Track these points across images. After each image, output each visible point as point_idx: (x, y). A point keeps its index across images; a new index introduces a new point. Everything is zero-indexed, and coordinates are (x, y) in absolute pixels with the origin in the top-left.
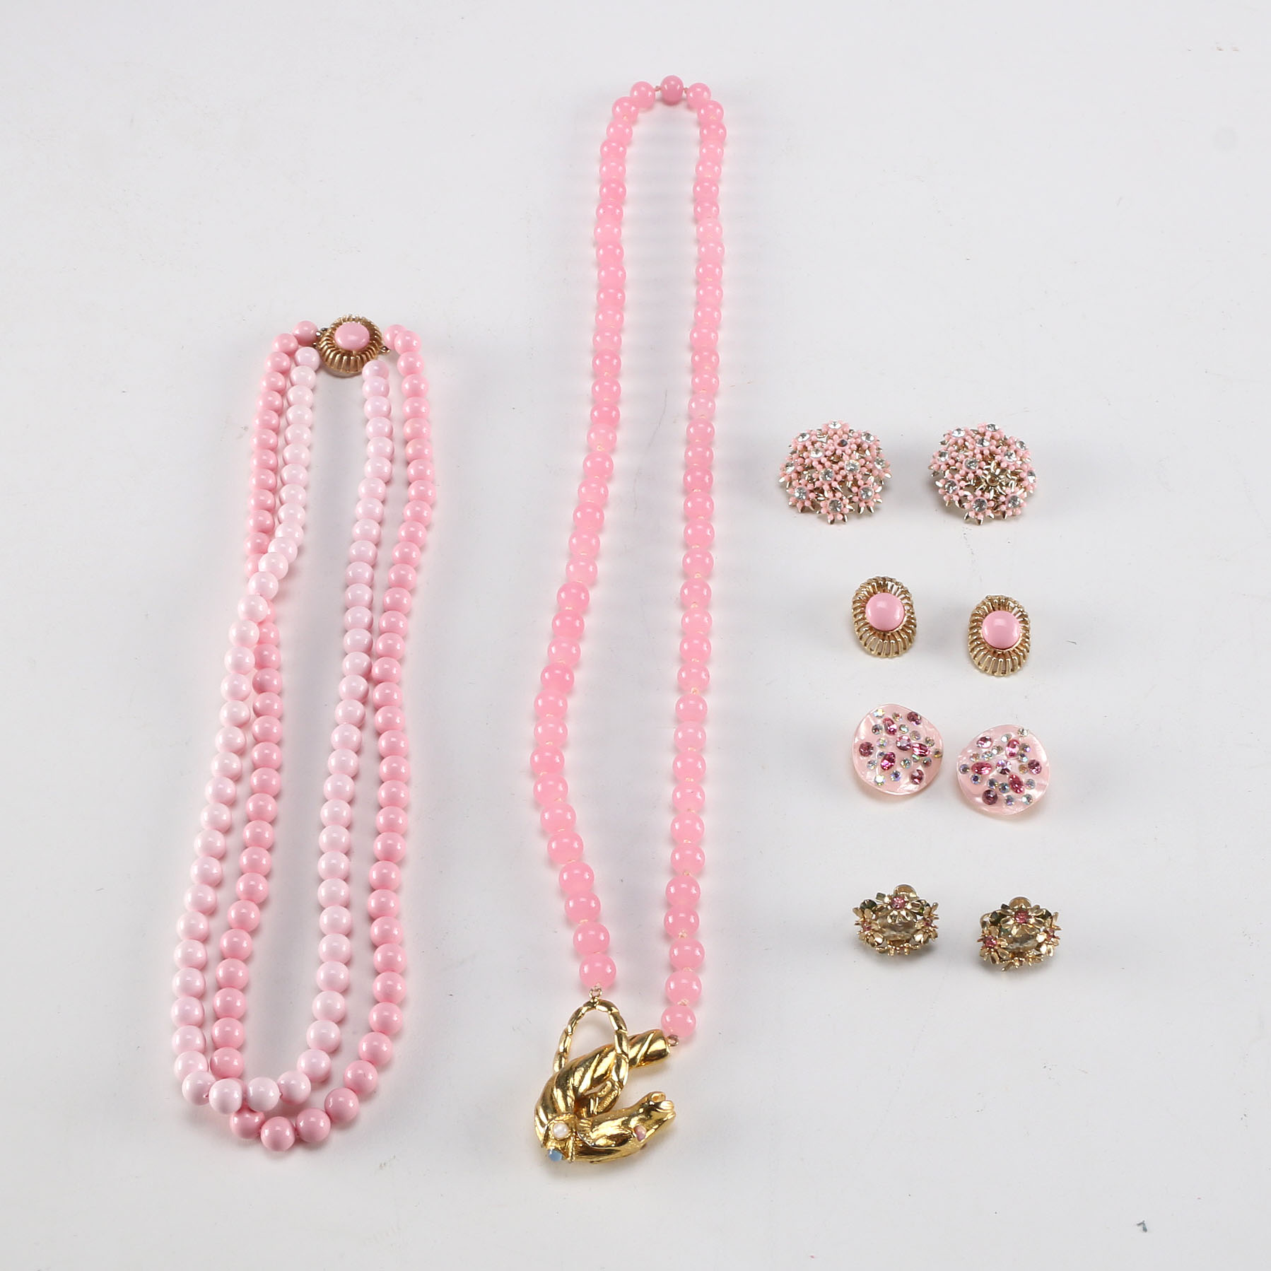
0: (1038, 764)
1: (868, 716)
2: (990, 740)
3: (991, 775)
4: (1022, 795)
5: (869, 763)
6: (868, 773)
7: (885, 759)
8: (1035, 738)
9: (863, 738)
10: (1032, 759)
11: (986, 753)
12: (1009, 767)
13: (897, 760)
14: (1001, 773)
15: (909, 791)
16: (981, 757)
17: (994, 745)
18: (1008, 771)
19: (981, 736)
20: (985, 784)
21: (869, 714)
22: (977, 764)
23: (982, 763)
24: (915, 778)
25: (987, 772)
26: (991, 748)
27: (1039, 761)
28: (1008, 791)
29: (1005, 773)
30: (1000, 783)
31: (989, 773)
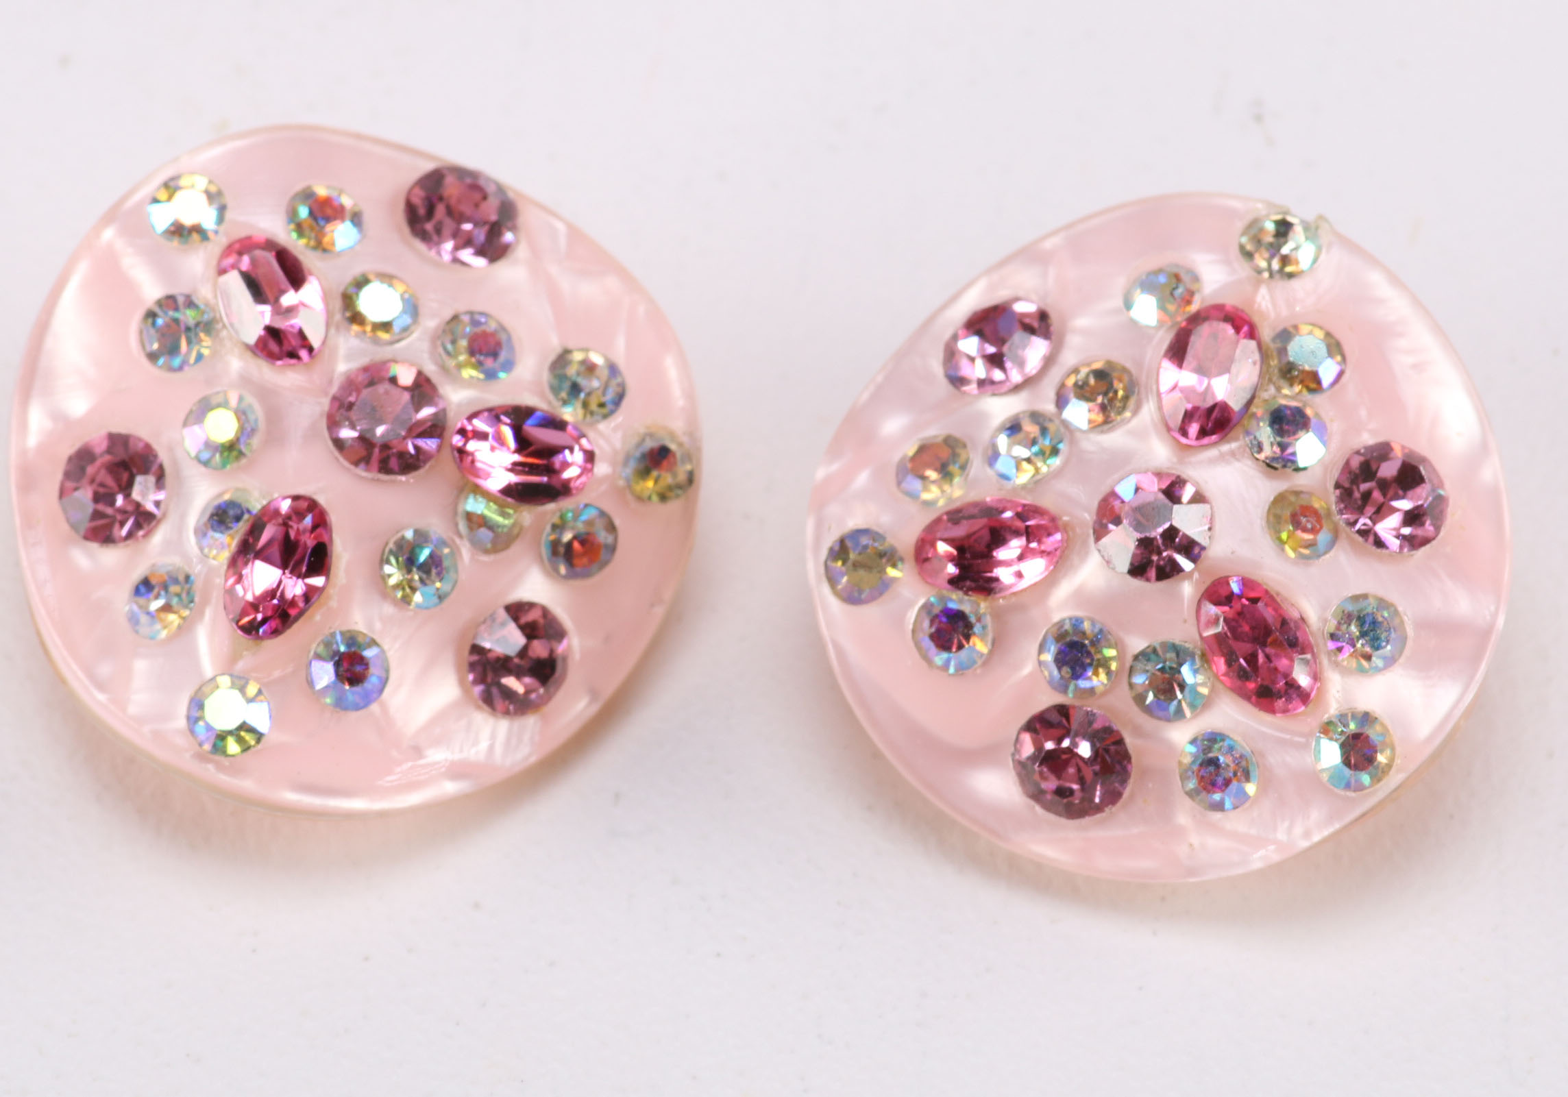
0: (1410, 476)
1: (109, 234)
2: (1040, 324)
3: (1064, 590)
4: (1304, 720)
5: (145, 586)
6: (141, 666)
7: (247, 551)
8: (1377, 280)
9: (78, 405)
10: (1368, 439)
11: (1013, 428)
12: (1187, 520)
13: (343, 552)
14: (1137, 570)
15: (457, 771)
16: (977, 466)
17: (1069, 358)
18: (1190, 548)
19: (973, 301)
20: (1028, 668)
21: (110, 217)
22: (955, 516)
23: (990, 512)
24: (504, 665)
25: (1035, 569)
26: (1048, 390)
27: (1421, 447)
28: (1201, 705)
29: (1169, 571)
30: (1137, 644)
31: (1049, 581)
